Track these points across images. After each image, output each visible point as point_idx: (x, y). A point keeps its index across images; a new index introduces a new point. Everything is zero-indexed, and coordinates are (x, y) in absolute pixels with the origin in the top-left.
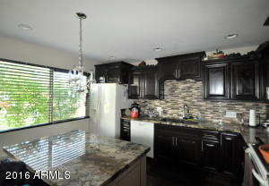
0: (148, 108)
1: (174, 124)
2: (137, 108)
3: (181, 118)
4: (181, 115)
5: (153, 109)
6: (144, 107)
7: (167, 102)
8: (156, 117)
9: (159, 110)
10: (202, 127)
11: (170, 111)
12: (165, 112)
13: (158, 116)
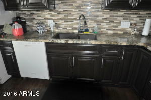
0: (35, 21)
1: (71, 41)
2: (20, 22)
3: (76, 31)
4: (75, 28)
5: (43, 23)
6: (31, 20)
7: (60, 13)
8: (48, 33)
9: (51, 23)
10: (104, 43)
11: (64, 24)
12: (57, 26)
13: (50, 32)
